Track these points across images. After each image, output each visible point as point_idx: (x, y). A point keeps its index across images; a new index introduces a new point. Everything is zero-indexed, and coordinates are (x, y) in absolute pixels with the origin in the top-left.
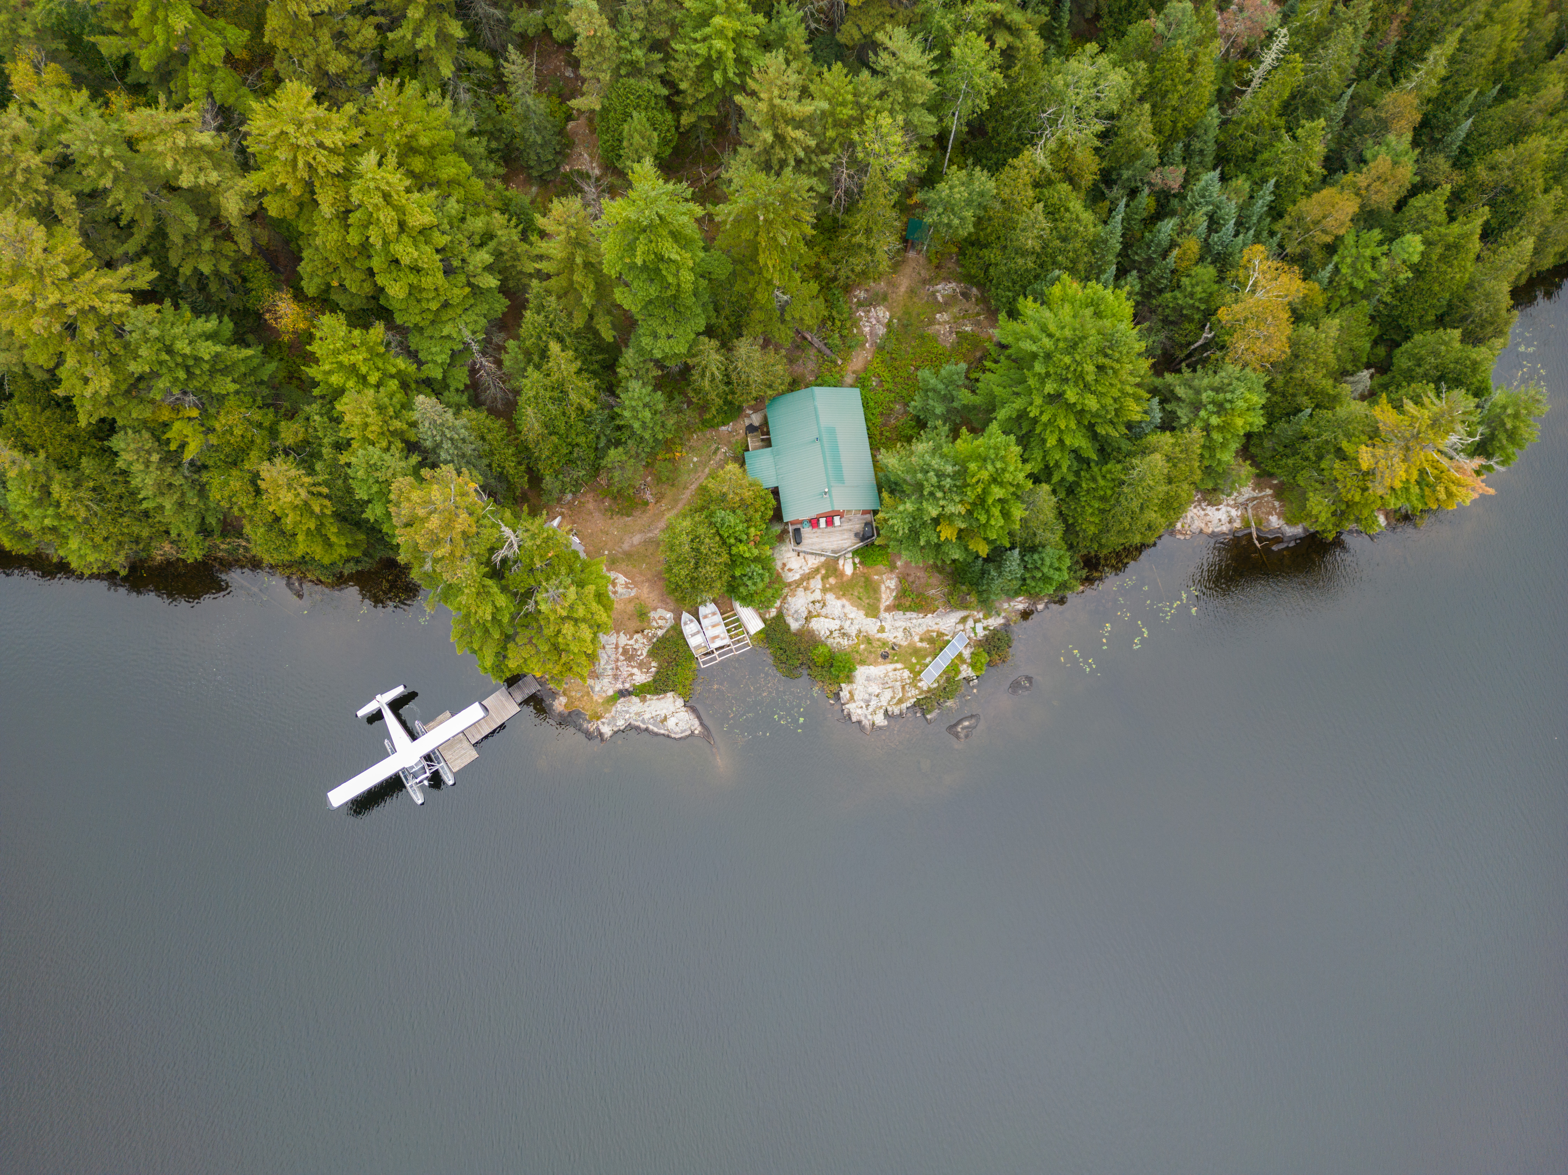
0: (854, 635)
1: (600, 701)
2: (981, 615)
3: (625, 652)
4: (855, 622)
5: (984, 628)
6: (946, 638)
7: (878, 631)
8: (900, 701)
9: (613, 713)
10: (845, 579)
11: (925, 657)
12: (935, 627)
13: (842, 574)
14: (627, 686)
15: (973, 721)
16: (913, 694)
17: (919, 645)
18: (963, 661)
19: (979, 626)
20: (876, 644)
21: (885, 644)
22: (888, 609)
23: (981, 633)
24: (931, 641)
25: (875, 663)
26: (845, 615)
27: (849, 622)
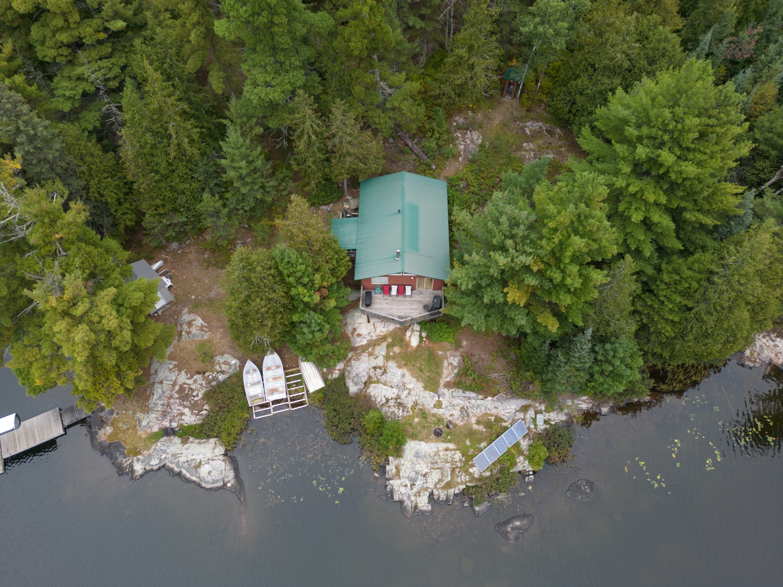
0: (409, 406)
1: (144, 436)
2: (543, 407)
3: (182, 390)
4: (413, 392)
5: (545, 422)
6: (504, 424)
7: (435, 406)
8: (448, 485)
9: (152, 450)
10: (409, 350)
11: (480, 442)
12: (494, 411)
13: (408, 345)
14: (174, 425)
15: (525, 522)
16: (462, 482)
17: (475, 427)
18: (521, 453)
19: (540, 418)
20: (431, 419)
21: (440, 420)
22: (448, 385)
23: (541, 426)
24: (488, 425)
25: (427, 439)
26: (404, 384)
27: (406, 392)
